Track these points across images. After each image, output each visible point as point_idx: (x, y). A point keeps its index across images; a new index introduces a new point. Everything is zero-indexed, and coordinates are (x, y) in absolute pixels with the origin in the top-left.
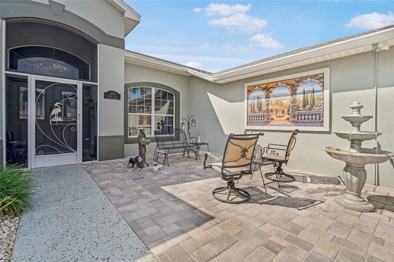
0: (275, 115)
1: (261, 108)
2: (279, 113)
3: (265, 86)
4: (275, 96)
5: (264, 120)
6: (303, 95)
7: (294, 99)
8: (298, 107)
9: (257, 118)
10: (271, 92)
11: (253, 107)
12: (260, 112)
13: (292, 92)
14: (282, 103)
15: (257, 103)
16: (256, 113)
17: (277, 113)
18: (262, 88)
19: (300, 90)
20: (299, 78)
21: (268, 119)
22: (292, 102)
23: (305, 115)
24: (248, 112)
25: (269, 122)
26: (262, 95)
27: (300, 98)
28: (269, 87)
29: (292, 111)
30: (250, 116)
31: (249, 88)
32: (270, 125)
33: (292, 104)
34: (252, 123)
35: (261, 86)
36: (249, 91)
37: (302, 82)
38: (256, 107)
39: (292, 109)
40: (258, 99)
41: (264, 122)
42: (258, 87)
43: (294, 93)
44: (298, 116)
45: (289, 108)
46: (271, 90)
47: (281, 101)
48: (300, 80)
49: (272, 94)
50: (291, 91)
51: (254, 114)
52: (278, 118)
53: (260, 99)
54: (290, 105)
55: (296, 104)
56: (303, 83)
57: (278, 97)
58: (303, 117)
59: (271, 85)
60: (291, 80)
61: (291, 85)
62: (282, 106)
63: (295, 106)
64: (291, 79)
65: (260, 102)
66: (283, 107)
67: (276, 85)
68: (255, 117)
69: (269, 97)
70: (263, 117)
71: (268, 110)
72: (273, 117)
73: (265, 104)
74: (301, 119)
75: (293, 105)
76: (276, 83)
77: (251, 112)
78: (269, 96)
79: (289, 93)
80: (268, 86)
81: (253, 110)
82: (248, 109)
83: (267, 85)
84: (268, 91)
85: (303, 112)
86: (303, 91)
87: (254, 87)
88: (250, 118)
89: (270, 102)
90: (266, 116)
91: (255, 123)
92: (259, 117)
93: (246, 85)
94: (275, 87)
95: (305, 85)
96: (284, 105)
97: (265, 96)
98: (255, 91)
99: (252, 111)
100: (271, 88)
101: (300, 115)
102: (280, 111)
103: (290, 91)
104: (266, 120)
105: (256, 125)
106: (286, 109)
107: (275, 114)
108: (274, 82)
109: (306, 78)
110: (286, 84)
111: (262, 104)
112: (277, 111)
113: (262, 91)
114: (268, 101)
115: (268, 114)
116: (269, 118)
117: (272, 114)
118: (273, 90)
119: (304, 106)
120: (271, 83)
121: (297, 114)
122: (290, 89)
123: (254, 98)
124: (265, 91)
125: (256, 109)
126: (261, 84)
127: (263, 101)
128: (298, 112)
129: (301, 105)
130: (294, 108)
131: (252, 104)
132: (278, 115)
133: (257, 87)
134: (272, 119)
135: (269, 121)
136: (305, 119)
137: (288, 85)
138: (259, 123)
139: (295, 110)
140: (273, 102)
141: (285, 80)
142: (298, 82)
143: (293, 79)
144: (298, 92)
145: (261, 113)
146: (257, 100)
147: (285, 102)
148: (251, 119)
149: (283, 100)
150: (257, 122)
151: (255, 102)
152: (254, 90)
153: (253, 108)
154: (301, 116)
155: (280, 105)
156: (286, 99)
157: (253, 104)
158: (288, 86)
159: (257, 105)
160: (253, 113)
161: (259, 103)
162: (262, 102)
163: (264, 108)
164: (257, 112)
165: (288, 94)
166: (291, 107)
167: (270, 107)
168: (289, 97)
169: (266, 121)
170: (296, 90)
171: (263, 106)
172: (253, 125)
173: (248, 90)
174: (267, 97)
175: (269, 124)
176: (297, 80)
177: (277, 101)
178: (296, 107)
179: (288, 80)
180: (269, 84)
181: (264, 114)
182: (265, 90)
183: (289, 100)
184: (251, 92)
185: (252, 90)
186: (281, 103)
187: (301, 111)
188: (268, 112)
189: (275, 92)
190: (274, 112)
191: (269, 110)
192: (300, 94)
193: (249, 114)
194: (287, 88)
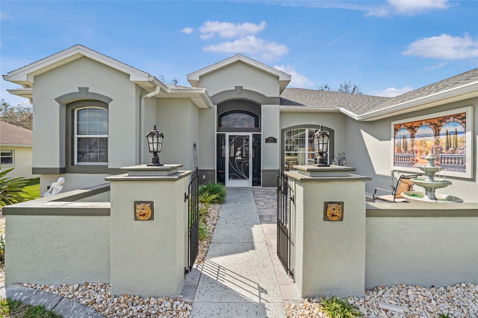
0: (419, 157)
1: (407, 148)
2: (423, 154)
3: (410, 124)
4: (420, 136)
5: (409, 161)
6: (446, 136)
7: (438, 140)
8: (441, 149)
9: (403, 158)
10: (415, 131)
11: (399, 146)
12: (405, 153)
13: (435, 133)
14: (426, 144)
15: (402, 143)
16: (402, 153)
17: (421, 154)
18: (407, 127)
19: (443, 130)
20: (442, 117)
21: (413, 160)
22: (436, 144)
23: (448, 158)
24: (395, 152)
25: (414, 164)
26: (407, 135)
27: (443, 139)
28: (414, 126)
29: (436, 154)
30: (396, 156)
31: (395, 126)
32: (415, 167)
33: (435, 145)
34: (399, 163)
35: (406, 125)
36: (396, 130)
37: (445, 121)
38: (402, 146)
39: (436, 150)
40: (404, 138)
41: (409, 163)
42: (404, 125)
43: (437, 134)
44: (441, 159)
45: (433, 150)
46: (415, 130)
47: (425, 142)
48: (443, 119)
49: (416, 134)
50: (435, 131)
51: (400, 155)
52: (422, 160)
53: (406, 138)
54: (434, 147)
55: (439, 146)
56: (446, 123)
57: (422, 137)
58: (446, 161)
59: (416, 124)
60: (434, 120)
61: (434, 124)
62: (426, 147)
63: (438, 148)
64: (434, 119)
65: (406, 142)
66: (427, 148)
67: (420, 124)
68: (401, 157)
69: (414, 137)
70: (408, 158)
71: (412, 151)
72: (418, 158)
73: (410, 144)
74: (445, 163)
75: (436, 147)
76: (420, 122)
77: (397, 152)
78: (414, 136)
79: (433, 133)
80: (413, 125)
81: (399, 150)
82: (395, 148)
83: (412, 123)
84: (413, 130)
85: (446, 155)
86: (446, 132)
87: (400, 125)
88: (396, 158)
89: (415, 142)
90: (411, 157)
91: (401, 163)
92: (405, 157)
93: (393, 123)
94: (419, 127)
95: (448, 125)
96: (428, 146)
97: (411, 135)
98: (401, 130)
99: (398, 151)
100: (416, 127)
101: (443, 158)
102: (425, 152)
103: (433, 131)
104: (411, 161)
105: (402, 166)
106: (430, 150)
107: (419, 155)
108: (418, 121)
109: (449, 118)
110: (430, 124)
111: (408, 144)
112: (421, 152)
113: (407, 131)
114: (413, 141)
115: (413, 155)
116: (414, 159)
117: (417, 155)
118: (417, 129)
119: (447, 148)
120: (415, 122)
121: (440, 156)
122: (434, 129)
123: (401, 137)
124: (410, 131)
125: (402, 149)
126: (406, 123)
127: (409, 140)
128: (442, 155)
129: (444, 147)
130: (437, 150)
131: (398, 143)
132: (422, 157)
133: (403, 126)
134: (417, 161)
135: (413, 162)
136: (448, 163)
137: (432, 124)
138: (404, 164)
139: (439, 152)
140: (418, 142)
141: (429, 119)
142: (441, 121)
143: (436, 118)
144: (441, 132)
145: (407, 154)
146: (403, 139)
147: (429, 143)
148: (397, 159)
149: (427, 140)
150: (403, 163)
151: (401, 142)
152: (400, 129)
153: (399, 148)
154: (444, 160)
155: (424, 146)
156: (430, 139)
157: (399, 143)
158: (431, 126)
159: (403, 144)
160: (399, 153)
161: (405, 143)
162: (408, 142)
163: (409, 149)
164: (403, 152)
165: (431, 134)
166: (435, 149)
167: (415, 148)
168: (433, 137)
169: (411, 163)
170: (439, 130)
171: (408, 146)
172: (399, 166)
173: (395, 128)
174: (412, 137)
175: (414, 165)
176: (440, 119)
177: (422, 141)
178: (439, 149)
179: (431, 119)
180: (413, 123)
181: (409, 155)
182: (410, 129)
183: (433, 141)
184: (398, 131)
185: (399, 129)
186: (425, 144)
187: (444, 153)
188: (413, 153)
189: (420, 131)
190: (419, 153)
191: (414, 151)
192: (443, 134)
193: (395, 153)
194: (431, 128)
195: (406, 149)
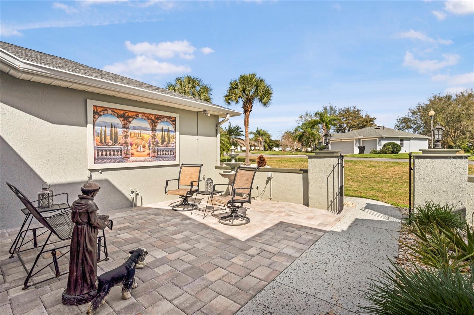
0: (135, 150)
1: (117, 140)
2: (139, 147)
3: (122, 112)
4: (135, 128)
5: (121, 155)
6: (161, 132)
7: (154, 134)
8: (158, 143)
9: (111, 152)
10: (130, 122)
11: (103, 136)
12: (115, 145)
13: (152, 128)
14: (143, 137)
15: (110, 132)
16: (108, 146)
17: (137, 147)
18: (117, 114)
19: (159, 127)
20: (158, 115)
21: (127, 154)
22: (152, 138)
23: (163, 151)
24: (95, 144)
25: (129, 158)
26: (118, 124)
27: (159, 134)
28: (128, 115)
29: (153, 147)
30: (98, 150)
31: (95, 108)
32: (130, 162)
33: (152, 139)
34: (103, 159)
35: (116, 111)
36: (96, 113)
37: (160, 120)
38: (108, 137)
39: (153, 144)
40: (112, 127)
41: (121, 158)
42: (111, 111)
43: (154, 129)
44: (158, 152)
45: (150, 143)
46: (129, 120)
47: (142, 135)
48: (159, 117)
49: (131, 125)
50: (152, 126)
51: (105, 147)
52: (139, 153)
53: (115, 128)
54: (151, 140)
55: (156, 140)
56: (162, 121)
57: (138, 129)
58: (162, 153)
59: (130, 114)
60: (152, 116)
61: (151, 120)
62: (143, 140)
63: (155, 141)
64: (151, 114)
65: (115, 132)
66: (144, 142)
67: (136, 115)
68: (108, 151)
69: (127, 128)
70: (119, 152)
71: (126, 143)
72: (133, 151)
73: (122, 136)
74: (160, 154)
75: (153, 140)
76: (136, 114)
77: (99, 144)
78: (127, 126)
79: (150, 128)
80: (126, 114)
81: (103, 141)
82: (95, 138)
83: (124, 112)
84: (127, 120)
85: (162, 148)
86: (161, 129)
87: (104, 109)
88: (98, 153)
89: (129, 134)
90: (124, 150)
91: (108, 159)
92: (114, 151)
93: (91, 103)
94: (135, 118)
95: (163, 124)
96: (145, 140)
97: (123, 125)
98: (107, 116)
99: (101, 142)
100: (130, 117)
101: (159, 151)
102: (141, 145)
103: (150, 125)
104: (123, 155)
105: (109, 162)
106: (147, 143)
107: (135, 149)
108: (133, 111)
109: (164, 118)
110: (146, 118)
111: (119, 135)
112: (137, 145)
113: (118, 119)
114: (127, 133)
115: (126, 149)
116: (128, 152)
117: (132, 148)
118: (132, 120)
119: (163, 142)
120: (130, 111)
121: (157, 149)
122: (151, 124)
123: (106, 125)
124: (121, 119)
125: (108, 140)
126: (116, 109)
127: (120, 131)
128: (158, 148)
129: (160, 141)
130: (154, 144)
131: (101, 132)
132: (139, 150)
133: (109, 111)
134: (132, 154)
135: (128, 156)
136: (163, 154)
137: (149, 119)
138: (113, 159)
139: (155, 145)
140: (133, 134)
141: (146, 114)
142: (157, 119)
143: (153, 115)
144: (157, 128)
145: (117, 147)
146: (110, 128)
147: (146, 136)
148: (100, 153)
149: (144, 134)
150: (111, 159)
151: (107, 131)
152: (104, 114)
153: (103, 139)
154: (160, 152)
155: (141, 139)
156: (147, 133)
157: (103, 133)
158: (148, 120)
159: (110, 135)
160: (103, 145)
161: (113, 133)
162: (118, 133)
163: (121, 140)
164: (110, 144)
165: (148, 128)
166: (152, 142)
167: (129, 140)
168: (150, 132)
169: (125, 157)
170: (156, 126)
171: (119, 137)
172: (105, 163)
173: (94, 111)
174: (125, 127)
175: (129, 160)
176: (156, 116)
177: (138, 134)
178: (156, 143)
179: (149, 114)
180: (127, 112)
181: (121, 148)
182: (121, 118)
183: (150, 135)
184: (100, 115)
185: (101, 113)
186: (141, 137)
187: (160, 146)
188: (127, 146)
189: (135, 123)
190: (134, 146)
191: (128, 143)
192: (159, 130)
193: (96, 146)
194: (148, 122)
195: (115, 142)
